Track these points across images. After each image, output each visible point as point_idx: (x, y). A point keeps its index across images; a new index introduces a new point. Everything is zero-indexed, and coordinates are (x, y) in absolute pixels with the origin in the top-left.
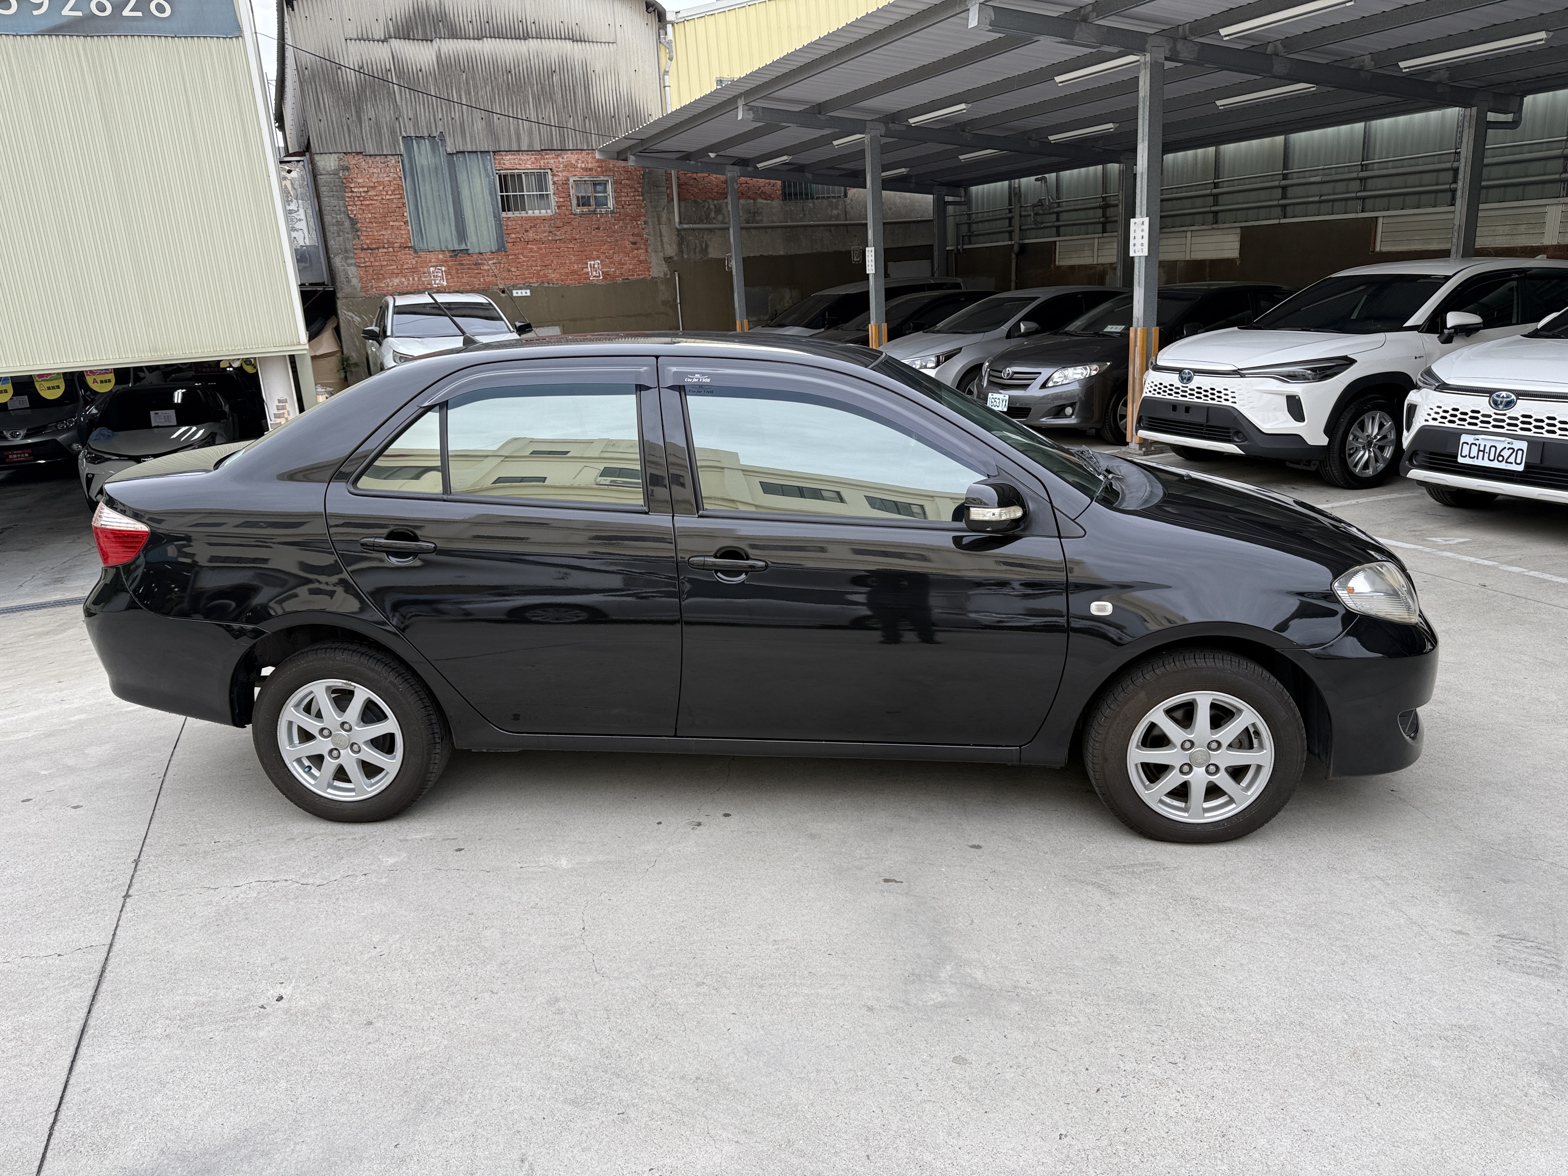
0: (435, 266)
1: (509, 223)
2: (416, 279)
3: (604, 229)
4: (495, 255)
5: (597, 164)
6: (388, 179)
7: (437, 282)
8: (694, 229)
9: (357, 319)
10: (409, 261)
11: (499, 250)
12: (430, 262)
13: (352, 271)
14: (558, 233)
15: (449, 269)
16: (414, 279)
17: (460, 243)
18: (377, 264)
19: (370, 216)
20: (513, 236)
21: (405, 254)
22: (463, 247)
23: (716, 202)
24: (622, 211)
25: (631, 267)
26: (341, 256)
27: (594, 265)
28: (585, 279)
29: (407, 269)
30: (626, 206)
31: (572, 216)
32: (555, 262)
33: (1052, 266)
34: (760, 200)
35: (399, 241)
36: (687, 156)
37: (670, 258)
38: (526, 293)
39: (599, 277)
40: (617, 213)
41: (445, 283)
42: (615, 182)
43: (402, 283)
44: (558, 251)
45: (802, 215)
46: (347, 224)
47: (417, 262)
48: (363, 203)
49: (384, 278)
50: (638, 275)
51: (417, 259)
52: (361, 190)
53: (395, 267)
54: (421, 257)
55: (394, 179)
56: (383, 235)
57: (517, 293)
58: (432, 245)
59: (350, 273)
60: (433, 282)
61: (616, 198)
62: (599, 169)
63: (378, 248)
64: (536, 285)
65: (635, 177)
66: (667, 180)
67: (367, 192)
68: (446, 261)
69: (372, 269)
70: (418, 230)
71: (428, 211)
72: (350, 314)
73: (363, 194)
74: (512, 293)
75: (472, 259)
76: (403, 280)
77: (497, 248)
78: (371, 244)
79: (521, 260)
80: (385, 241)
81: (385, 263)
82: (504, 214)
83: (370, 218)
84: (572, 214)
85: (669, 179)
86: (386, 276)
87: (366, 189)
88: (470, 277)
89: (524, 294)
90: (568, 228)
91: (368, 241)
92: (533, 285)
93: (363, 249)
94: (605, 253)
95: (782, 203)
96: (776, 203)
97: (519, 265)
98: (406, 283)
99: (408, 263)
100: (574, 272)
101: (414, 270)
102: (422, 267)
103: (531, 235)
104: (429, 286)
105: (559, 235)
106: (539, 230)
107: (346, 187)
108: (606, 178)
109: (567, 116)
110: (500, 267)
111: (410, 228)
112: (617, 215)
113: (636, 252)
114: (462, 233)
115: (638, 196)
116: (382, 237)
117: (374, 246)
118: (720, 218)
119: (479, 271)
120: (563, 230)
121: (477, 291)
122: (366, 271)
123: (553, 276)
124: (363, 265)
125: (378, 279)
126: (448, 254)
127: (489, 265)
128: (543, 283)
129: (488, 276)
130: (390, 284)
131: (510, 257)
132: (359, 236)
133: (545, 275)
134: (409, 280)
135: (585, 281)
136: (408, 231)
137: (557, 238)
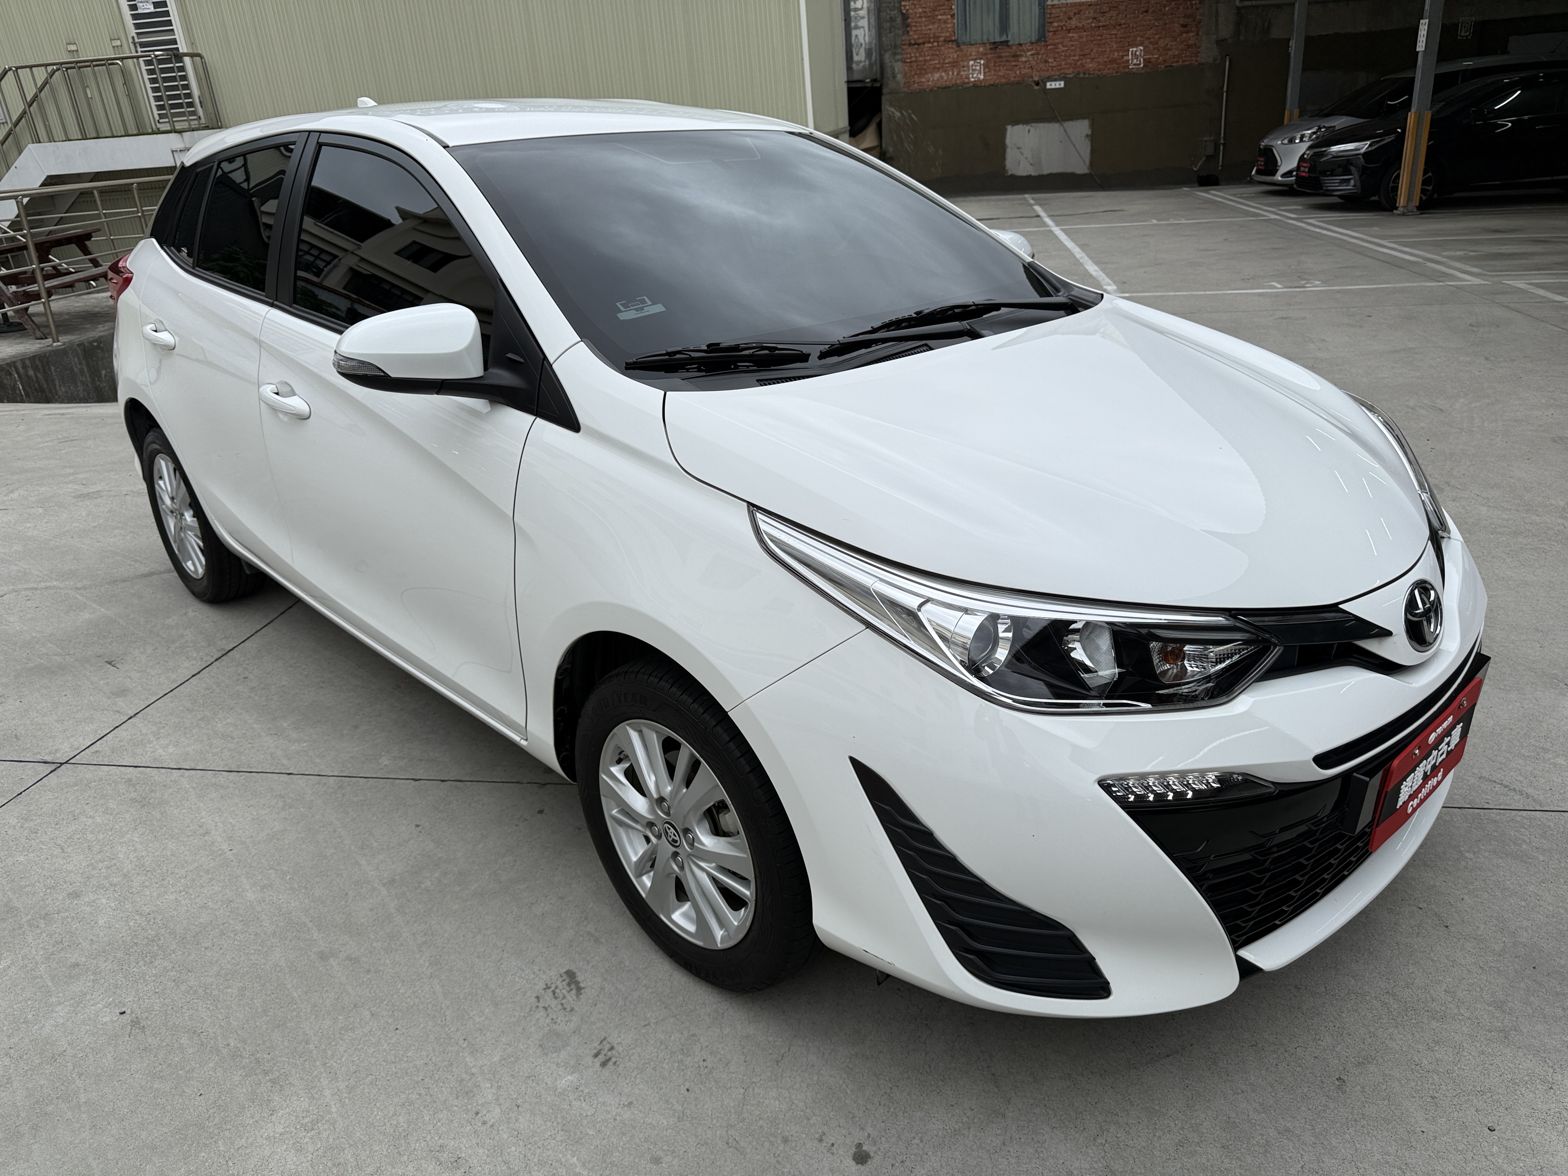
0: (975, 60)
1: (1054, 11)
2: (955, 73)
3: (1153, 12)
4: (1034, 46)
7: (975, 75)
8: (1256, 7)
9: (898, 114)
10: (951, 56)
11: (1038, 40)
12: (971, 55)
13: (898, 66)
14: (1102, 19)
15: (987, 62)
16: (953, 74)
17: (1001, 35)
18: (921, 59)
19: (920, 10)
20: (1055, 24)
21: (948, 48)
22: (1004, 38)
25: (1177, 53)
26: (890, 52)
27: (1136, 52)
28: (1124, 67)
29: (948, 63)
32: (1095, 51)
35: (943, 35)
37: (1223, 40)
38: (1060, 84)
39: (1140, 64)
41: (982, 77)
43: (942, 77)
44: (1099, 38)
46: (899, 20)
47: (958, 56)
49: (926, 73)
50: (1183, 61)
51: (958, 53)
53: (937, 62)
54: (962, 51)
56: (930, 29)
58: (975, 38)
59: (896, 69)
60: (971, 76)
63: (924, 43)
64: (1071, 76)
68: (986, 54)
69: (916, 64)
70: (963, 22)
71: (975, 2)
72: (892, 109)
74: (1045, 85)
75: (1011, 50)
76: (943, 74)
77: (1037, 38)
78: (919, 38)
79: (1059, 50)
80: (932, 36)
81: (928, 58)
83: (920, 13)
86: (928, 71)
88: (1006, 70)
89: (1058, 86)
90: (1114, 13)
91: (916, 37)
92: (1068, 76)
93: (910, 45)
94: (1150, 38)
97: (1056, 56)
98: (945, 78)
99: (949, 57)
100: (1113, 61)
101: (955, 64)
102: (962, 61)
103: (1074, 23)
104: (966, 80)
105: (1103, 21)
106: (1083, 17)
110: (1038, 58)
111: (955, 21)
113: (1185, 35)
114: (1004, 27)
116: (929, 32)
117: (921, 41)
119: (1016, 63)
120: (1108, 15)
121: (1012, 84)
122: (911, 66)
123: (1091, 65)
124: (908, 60)
125: (920, 74)
126: (988, 47)
127: (1027, 56)
128: (1079, 73)
129: (1024, 68)
130: (931, 79)
131: (1049, 48)
132: (908, 32)
133: (1083, 65)
134: (948, 74)
135: (1124, 70)
136: (954, 24)
137: (1101, 24)
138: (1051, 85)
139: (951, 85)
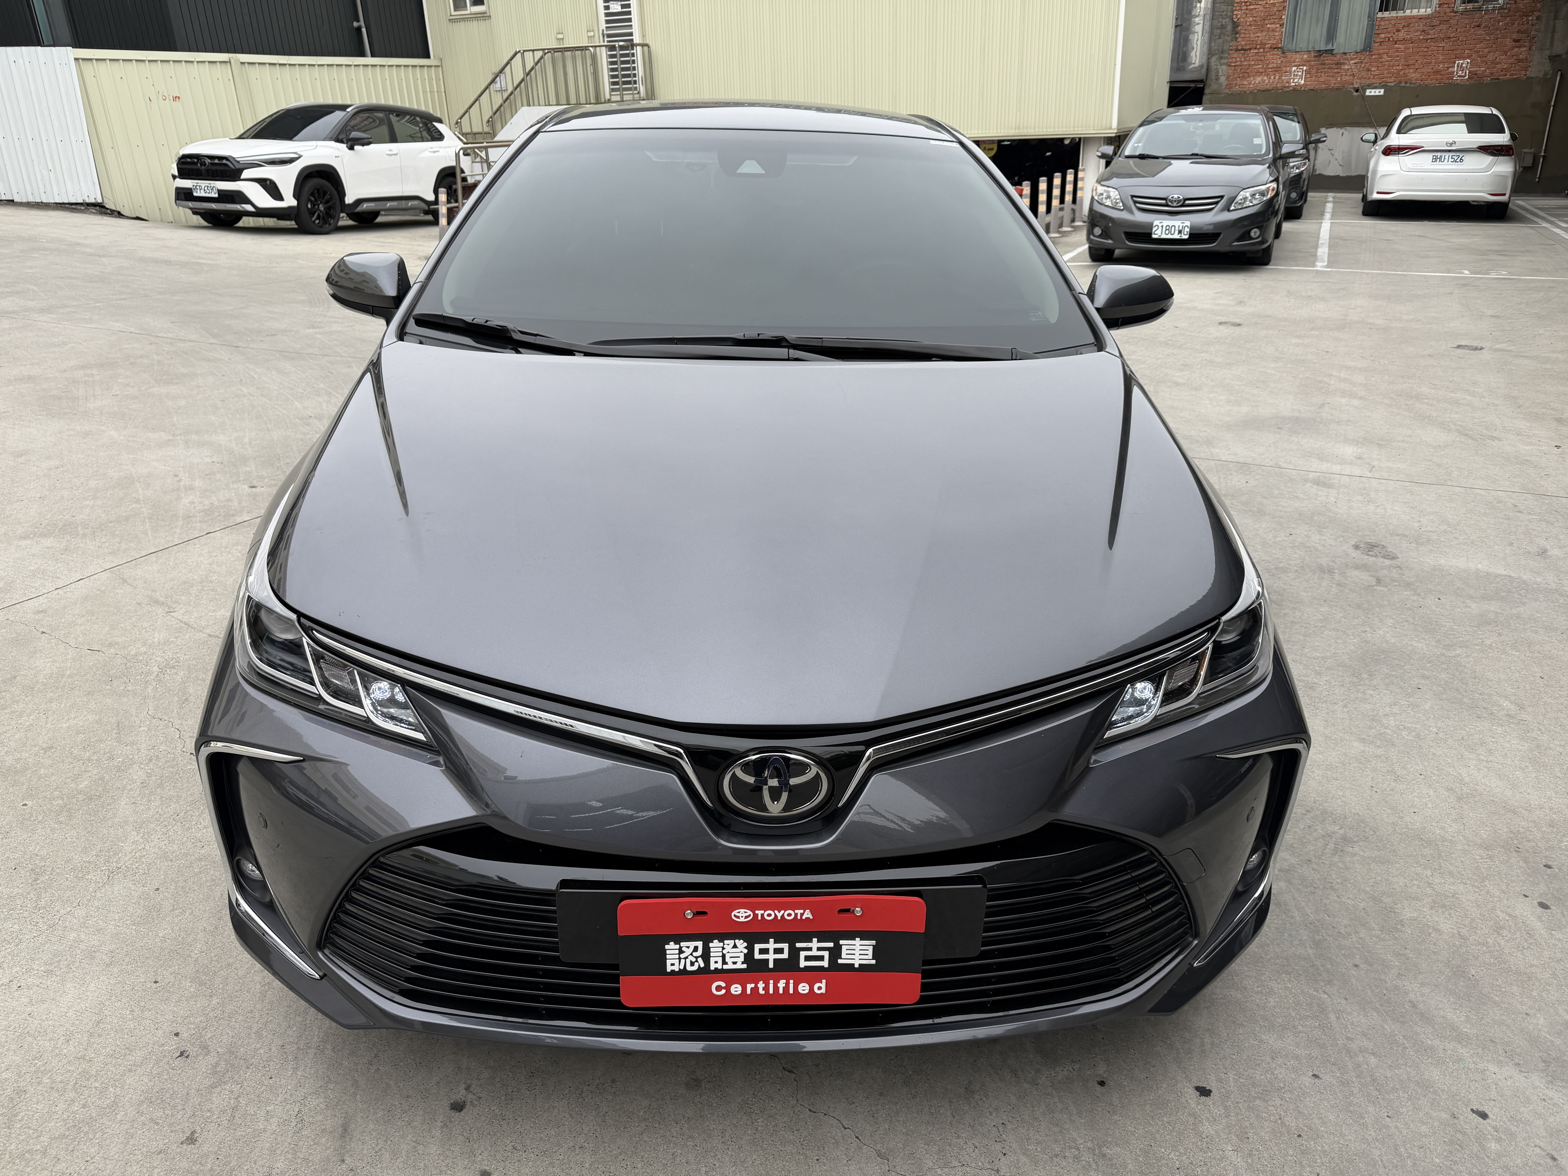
0: (1298, 66)
1: (1382, 23)
2: (1277, 78)
3: (1486, 27)
4: (1359, 55)
7: (1296, 80)
10: (1275, 61)
11: (1364, 50)
12: (1294, 61)
13: (1223, 69)
14: (1432, 32)
15: (1310, 69)
17: (1327, 43)
18: (1246, 63)
19: (1251, 19)
20: (1383, 36)
21: (1273, 55)
22: (1329, 47)
24: (1512, 6)
25: (1505, 66)
26: (1216, 57)
27: (1462, 64)
28: (1447, 79)
29: (1271, 68)
30: (1518, 1)
31: (1453, 14)
32: (1419, 62)
35: (1271, 42)
37: (1557, 56)
38: (1380, 92)
39: (1464, 76)
40: (1506, 9)
41: (1303, 82)
43: (1263, 81)
44: (1426, 50)
46: (1229, 27)
47: (1282, 62)
48: (1249, 7)
49: (1249, 77)
50: (1511, 75)
51: (1283, 59)
53: (1261, 66)
54: (1287, 57)
56: (1258, 37)
58: (1300, 46)
59: (1220, 72)
60: (1292, 81)
63: (1250, 49)
64: (1392, 84)
68: (1309, 61)
69: (1240, 67)
70: (1291, 31)
71: (1305, 13)
74: (1365, 92)
75: (1335, 59)
76: (1265, 78)
77: (1362, 48)
78: (1246, 45)
79: (1384, 60)
80: (1259, 43)
81: (1253, 63)
82: (1380, 15)
83: (1250, 22)
84: (1453, 11)
86: (1251, 74)
88: (1328, 76)
89: (1377, 94)
90: (1444, 27)
91: (1243, 43)
92: (1389, 84)
93: (1237, 50)
94: (1478, 52)
97: (1380, 65)
98: (1267, 81)
99: (1273, 63)
100: (1438, 72)
101: (1277, 69)
102: (1285, 66)
103: (1402, 35)
104: (1287, 85)
105: (1432, 34)
106: (1412, 29)
110: (1361, 66)
111: (1284, 30)
112: (1506, 11)
113: (1516, 50)
114: (1331, 35)
116: (1256, 39)
117: (1248, 47)
119: (1339, 70)
120: (1438, 29)
121: (1332, 89)
122: (1235, 70)
123: (1413, 75)
124: (1233, 64)
125: (1243, 77)
126: (1313, 54)
127: (1350, 65)
128: (1400, 82)
129: (1346, 75)
130: (1253, 82)
131: (1373, 57)
132: (1236, 38)
133: (1405, 75)
134: (1270, 78)
135: (1447, 81)
136: (1282, 33)
137: (1430, 37)
138: (1371, 92)
139: (1271, 88)
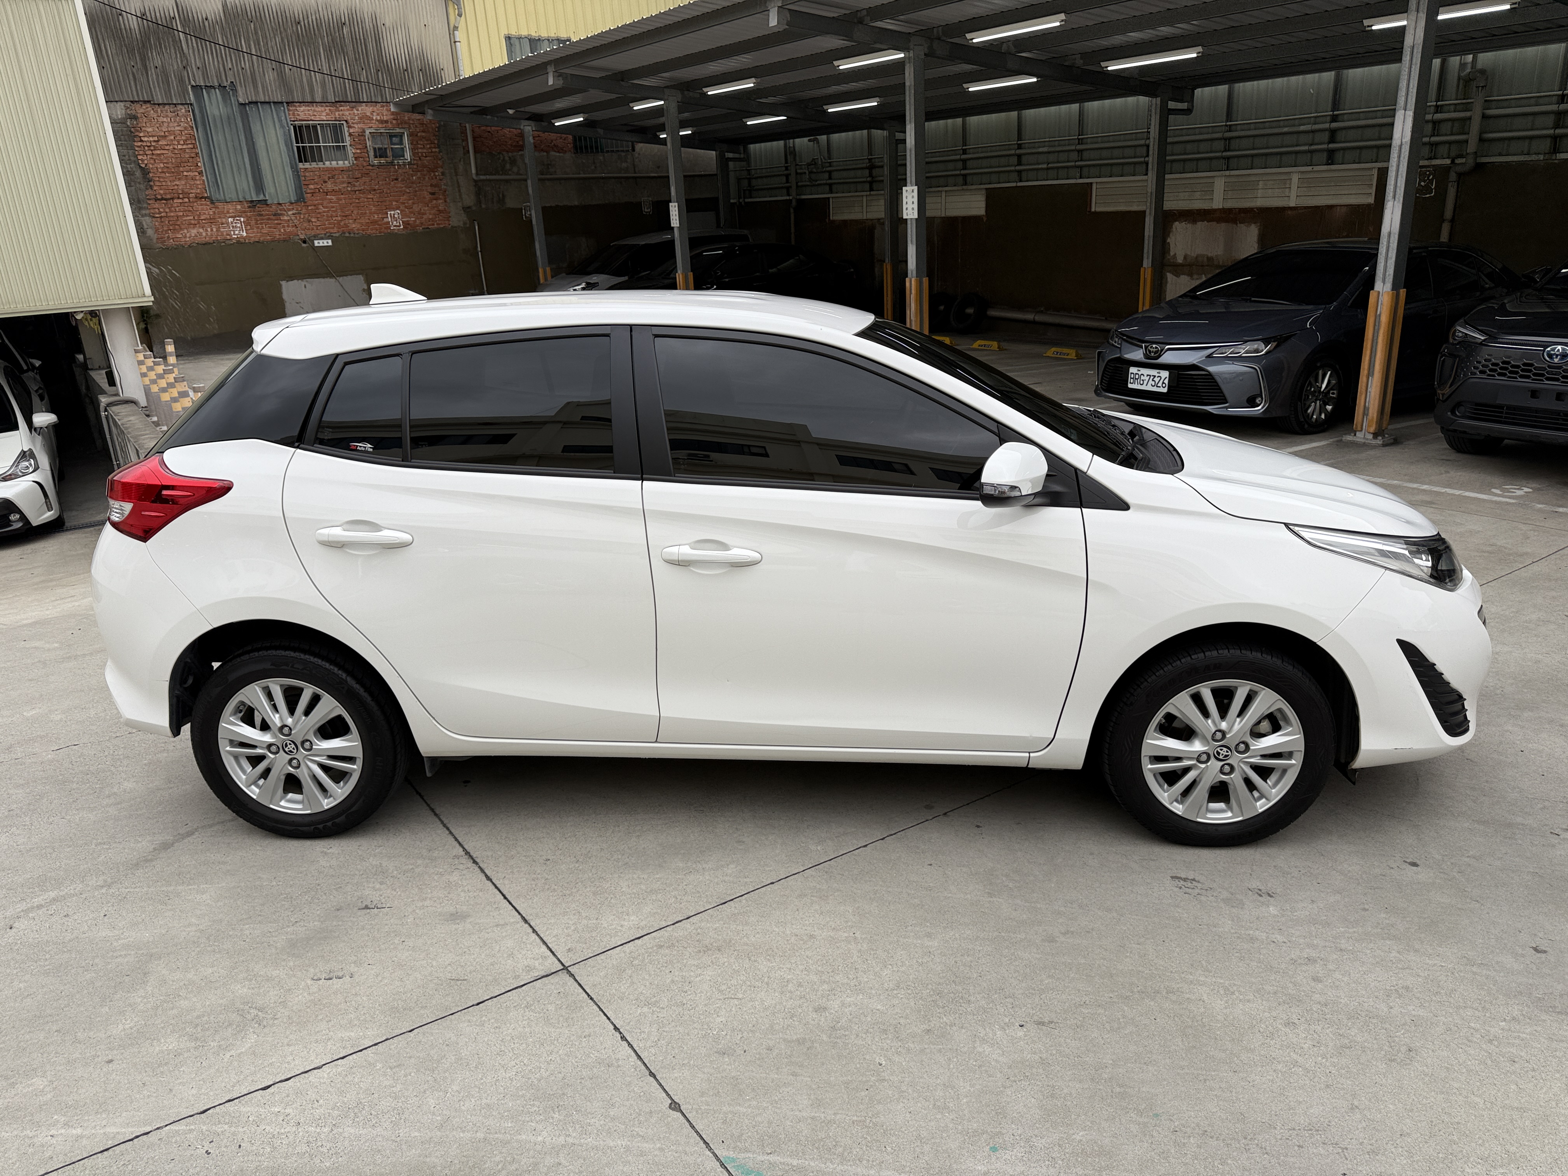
0: (234, 217)
1: (307, 174)
2: (214, 230)
3: (403, 180)
4: (294, 206)
5: (392, 117)
6: (179, 128)
7: (237, 232)
8: (490, 180)
9: (155, 270)
10: (206, 212)
11: (297, 202)
12: (228, 212)
13: (147, 221)
14: (357, 184)
15: (248, 220)
16: (212, 230)
17: (257, 194)
18: (172, 214)
19: (162, 165)
20: (312, 187)
21: (202, 205)
22: (261, 197)
23: (510, 154)
24: (419, 162)
25: (431, 217)
26: (134, 207)
27: (394, 214)
28: (385, 228)
29: (204, 220)
30: (422, 158)
31: (370, 167)
32: (355, 212)
33: (827, 220)
34: (553, 153)
35: (194, 191)
36: (483, 111)
37: (469, 207)
39: (400, 226)
40: (414, 164)
41: (245, 234)
42: (411, 135)
43: (201, 234)
44: (357, 201)
45: (593, 167)
46: (138, 173)
47: (214, 213)
48: (154, 152)
49: (181, 229)
50: (437, 224)
51: (214, 210)
52: (151, 139)
53: (192, 218)
54: (218, 208)
55: (186, 128)
56: (178, 185)
57: (319, 243)
58: (230, 196)
59: (144, 223)
60: (232, 233)
61: (413, 150)
62: (394, 122)
63: (173, 199)
64: (337, 235)
65: (430, 130)
66: (462, 133)
67: (158, 141)
68: (245, 212)
69: (167, 219)
70: (214, 180)
71: (223, 162)
73: (153, 144)
74: (313, 243)
75: (271, 210)
76: (201, 230)
77: (295, 199)
78: (165, 194)
79: (320, 211)
80: (180, 192)
81: (181, 214)
82: (301, 165)
83: (161, 168)
84: (370, 165)
85: (464, 132)
86: (183, 227)
87: (156, 139)
88: (270, 227)
89: (326, 244)
90: (367, 179)
91: (162, 192)
92: (334, 235)
93: (156, 200)
94: (404, 203)
95: (573, 155)
96: (568, 156)
97: (319, 216)
98: (204, 234)
99: (205, 214)
100: (374, 222)
101: (212, 221)
102: (220, 217)
103: (330, 186)
104: (228, 237)
105: (358, 185)
106: (338, 181)
107: (135, 136)
108: (402, 131)
109: (360, 69)
110: (300, 217)
111: (204, 178)
112: (415, 167)
113: (435, 202)
114: (259, 186)
115: (435, 148)
116: (176, 187)
117: (168, 196)
118: (515, 169)
119: (279, 222)
120: (362, 181)
121: (279, 241)
122: (162, 222)
123: (354, 226)
124: (157, 216)
125: (174, 229)
126: (246, 205)
127: (289, 216)
128: (344, 233)
129: (288, 226)
130: (188, 235)
131: (310, 208)
132: (151, 187)
133: (346, 226)
134: (207, 230)
135: (386, 231)
136: (203, 181)
137: (356, 188)
139: (212, 242)
